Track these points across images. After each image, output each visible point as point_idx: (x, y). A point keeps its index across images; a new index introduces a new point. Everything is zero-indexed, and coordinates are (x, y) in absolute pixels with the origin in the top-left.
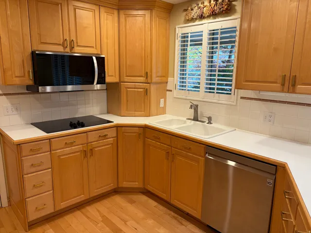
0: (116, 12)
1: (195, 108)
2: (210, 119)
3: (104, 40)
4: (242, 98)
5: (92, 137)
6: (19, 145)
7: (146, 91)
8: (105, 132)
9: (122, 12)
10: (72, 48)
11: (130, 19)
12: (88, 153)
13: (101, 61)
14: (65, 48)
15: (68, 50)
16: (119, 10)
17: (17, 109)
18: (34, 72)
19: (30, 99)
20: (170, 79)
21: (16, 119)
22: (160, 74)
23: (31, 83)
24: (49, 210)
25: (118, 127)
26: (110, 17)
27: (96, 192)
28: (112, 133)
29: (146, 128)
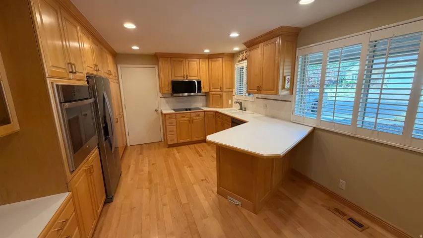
0: (207, 60)
1: (241, 104)
2: (245, 108)
3: (202, 74)
4: (257, 98)
5: (193, 115)
6: (165, 114)
7: (221, 96)
8: (199, 113)
9: (210, 60)
10: (187, 78)
11: (213, 63)
12: (191, 121)
13: (199, 82)
14: (184, 78)
15: (185, 79)
16: (208, 59)
17: (168, 103)
18: (172, 88)
19: (171, 99)
20: (234, 90)
21: (167, 107)
22: (228, 87)
23: (171, 92)
24: (175, 142)
25: (205, 111)
26: (204, 63)
27: (195, 139)
28: (202, 114)
29: (216, 112)
